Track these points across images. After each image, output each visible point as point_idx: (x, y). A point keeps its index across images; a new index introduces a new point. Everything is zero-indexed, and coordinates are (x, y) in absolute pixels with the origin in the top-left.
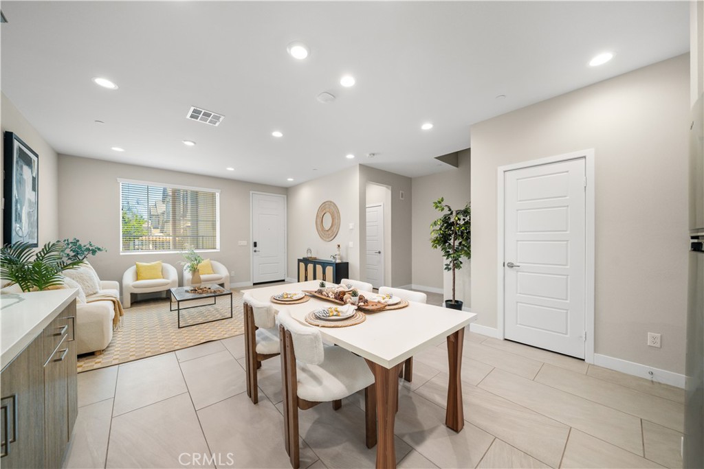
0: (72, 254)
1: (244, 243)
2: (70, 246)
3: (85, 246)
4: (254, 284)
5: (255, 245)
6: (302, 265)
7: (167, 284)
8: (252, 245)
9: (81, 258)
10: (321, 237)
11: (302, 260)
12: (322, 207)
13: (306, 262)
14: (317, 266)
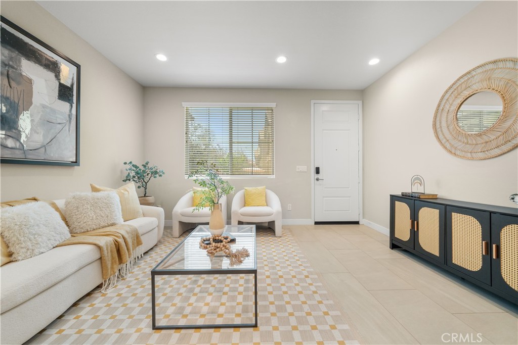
1: (303, 168)
4: (316, 223)
5: (317, 171)
6: (403, 209)
8: (313, 170)
10: (450, 152)
11: (405, 198)
12: (455, 87)
13: (415, 202)
14: (455, 216)
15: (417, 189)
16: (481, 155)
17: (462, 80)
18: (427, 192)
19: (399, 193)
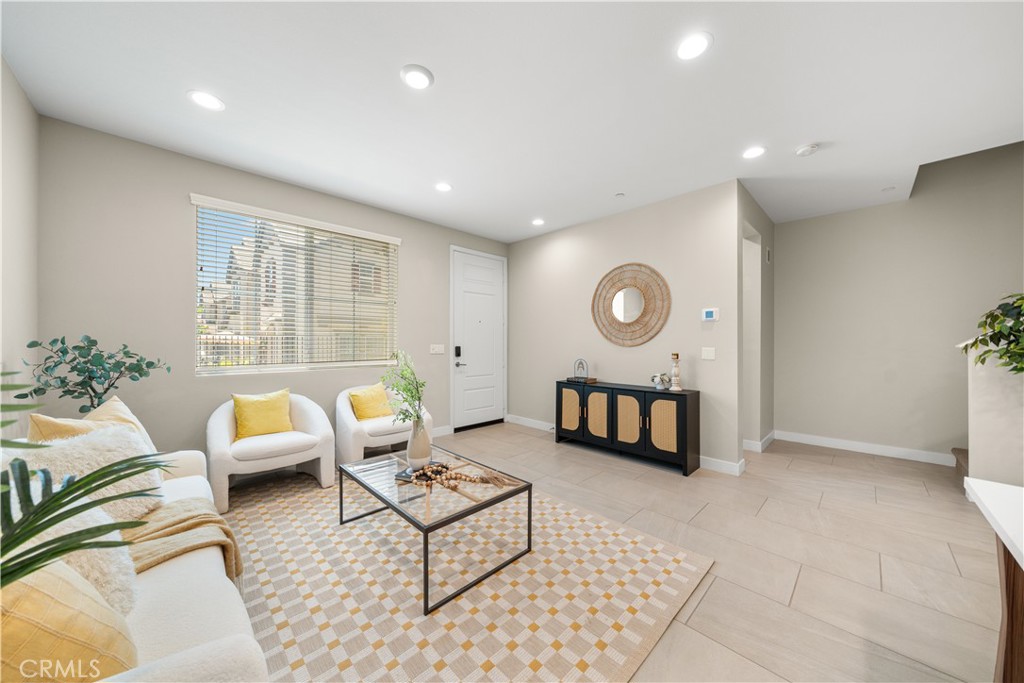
0: (75, 378)
1: (439, 348)
2: (69, 357)
3: (110, 358)
4: (457, 430)
5: (458, 351)
6: (571, 397)
7: (312, 446)
8: (453, 352)
9: (99, 389)
10: (606, 337)
11: (571, 383)
12: (611, 276)
13: (584, 387)
14: (620, 398)
15: (582, 374)
16: (629, 342)
17: (616, 272)
18: (590, 377)
19: (564, 379)
